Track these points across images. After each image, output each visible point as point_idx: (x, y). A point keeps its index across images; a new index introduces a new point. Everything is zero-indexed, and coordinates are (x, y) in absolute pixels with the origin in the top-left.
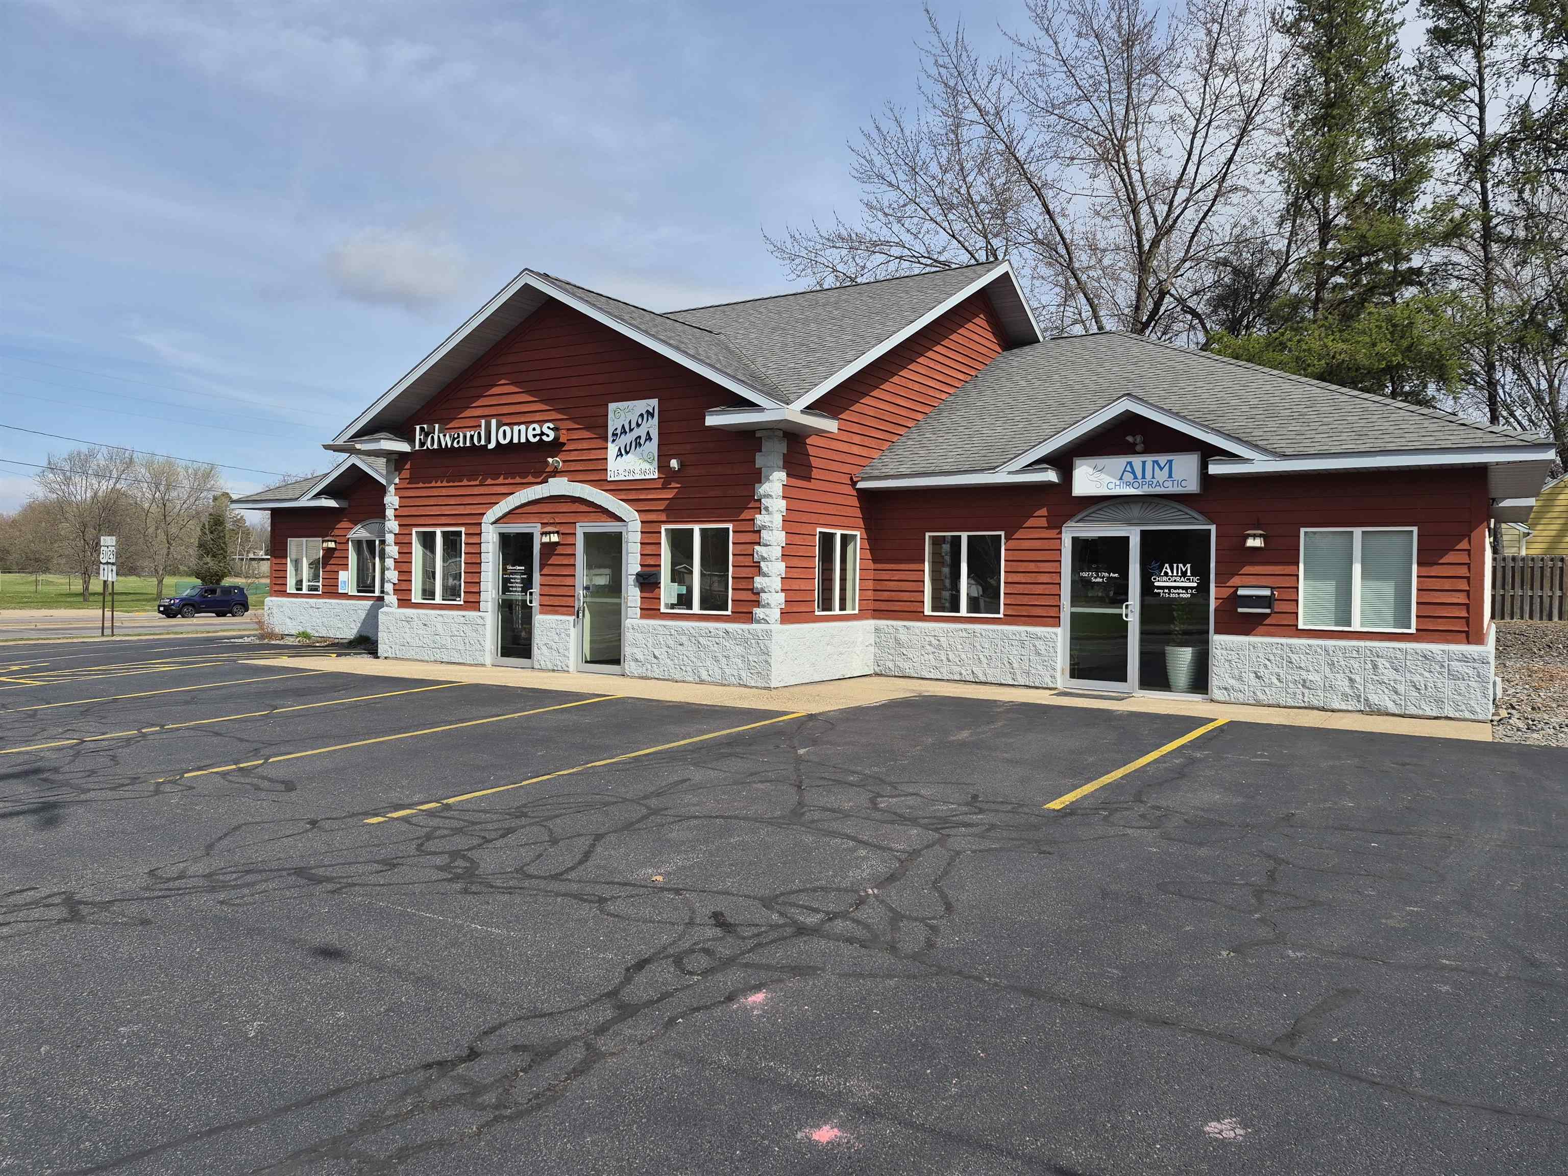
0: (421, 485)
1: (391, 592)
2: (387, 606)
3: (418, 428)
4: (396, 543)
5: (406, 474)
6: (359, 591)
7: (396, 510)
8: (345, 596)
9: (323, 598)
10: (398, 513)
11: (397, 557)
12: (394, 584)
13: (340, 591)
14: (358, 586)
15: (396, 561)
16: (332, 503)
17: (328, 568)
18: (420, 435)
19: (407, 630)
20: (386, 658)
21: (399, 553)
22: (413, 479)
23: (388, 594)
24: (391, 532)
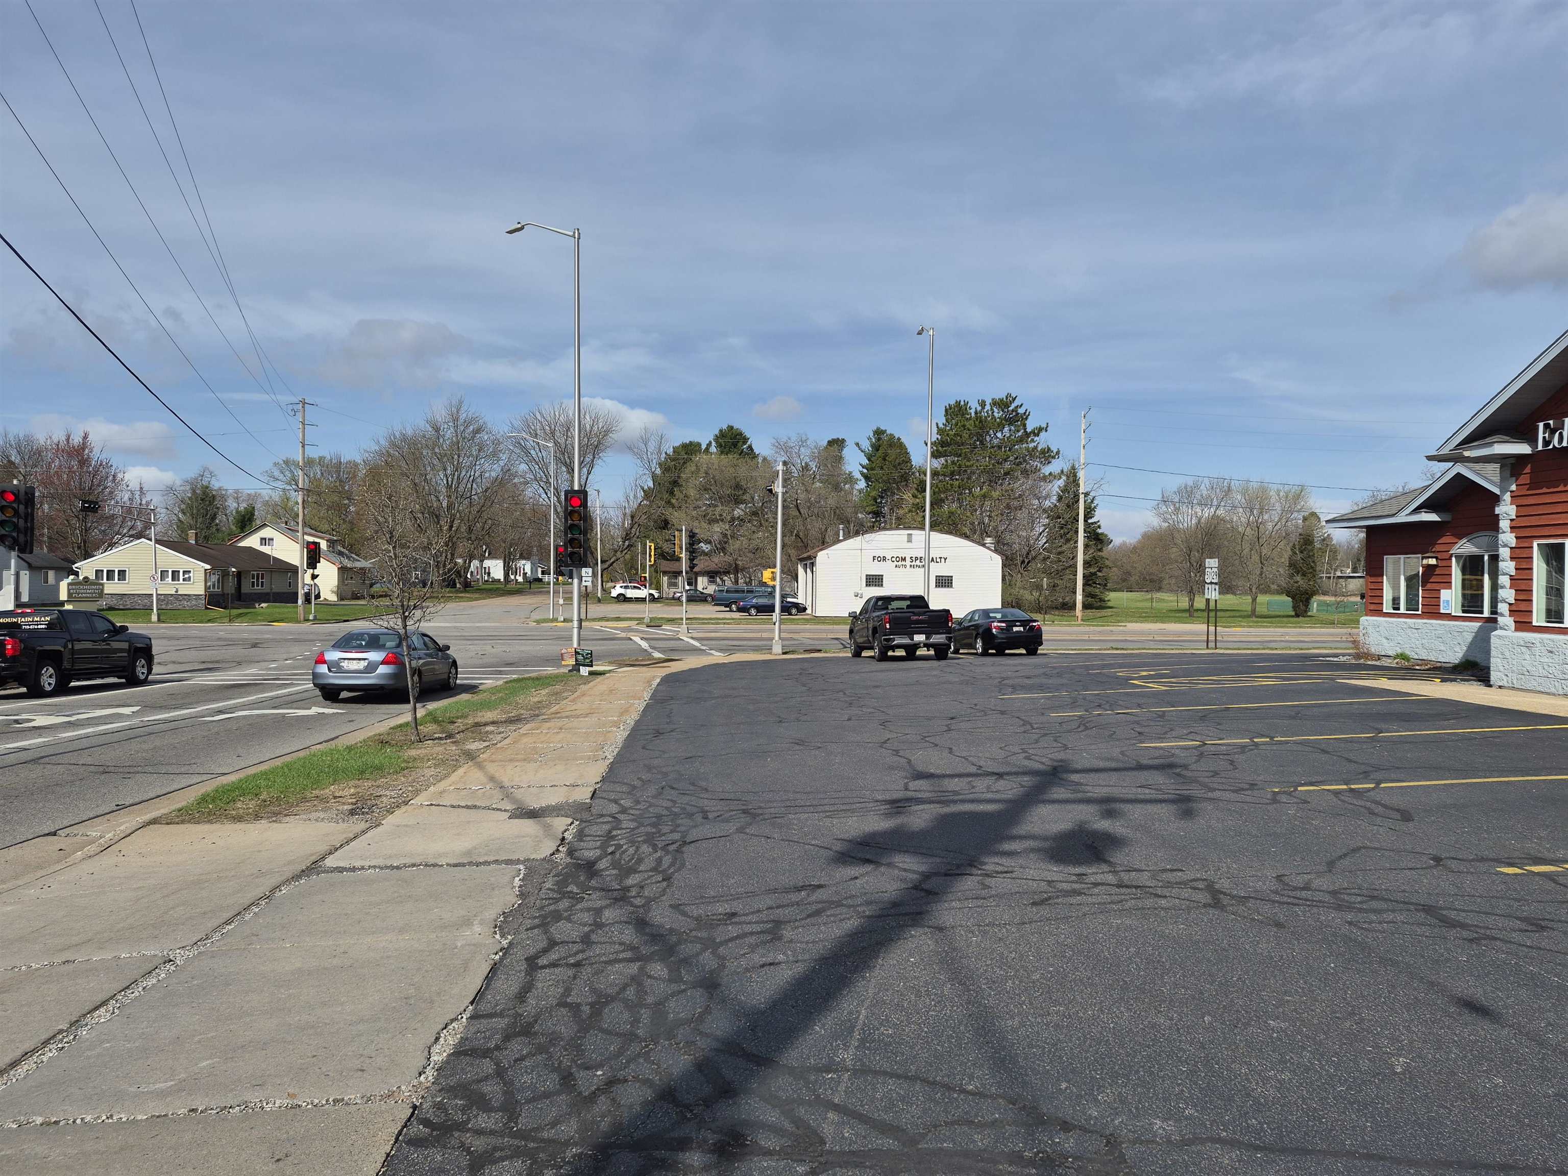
0: (1545, 490)
1: (1507, 613)
2: (1501, 628)
3: (1541, 425)
4: (1512, 558)
5: (1525, 479)
6: (1464, 612)
7: (1512, 520)
8: (1449, 617)
9: (1423, 618)
10: (1514, 524)
11: (1513, 574)
12: (1510, 604)
13: (1442, 611)
14: (1463, 606)
15: (1512, 579)
16: (1433, 517)
17: (1429, 586)
18: (1544, 433)
19: (1527, 657)
20: (1500, 687)
21: (1516, 569)
22: (1534, 484)
23: (1502, 615)
24: (1505, 546)
